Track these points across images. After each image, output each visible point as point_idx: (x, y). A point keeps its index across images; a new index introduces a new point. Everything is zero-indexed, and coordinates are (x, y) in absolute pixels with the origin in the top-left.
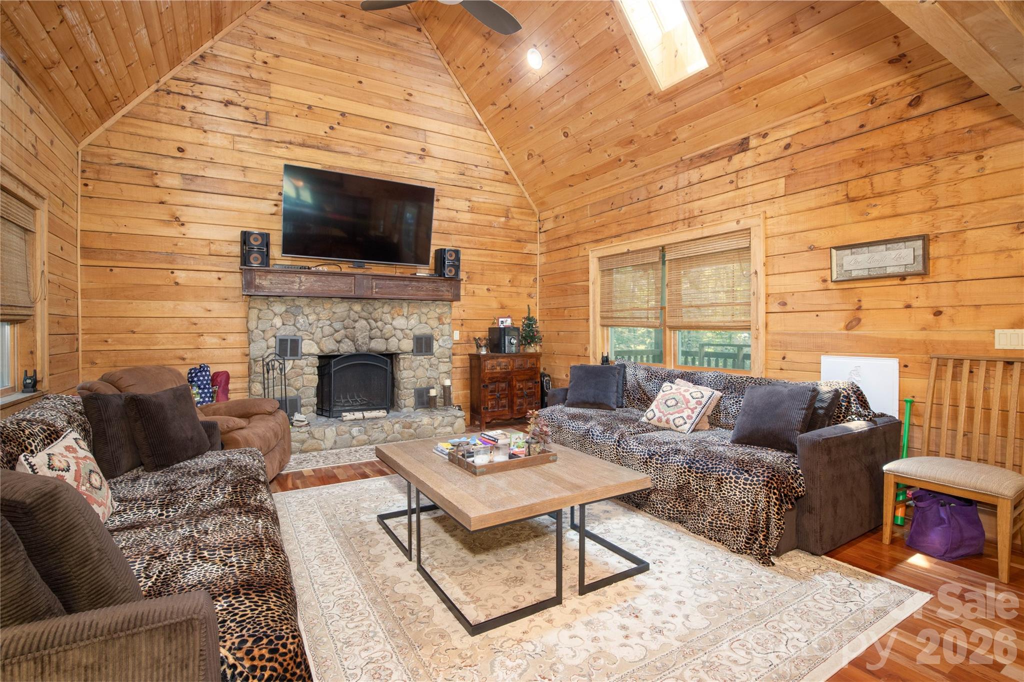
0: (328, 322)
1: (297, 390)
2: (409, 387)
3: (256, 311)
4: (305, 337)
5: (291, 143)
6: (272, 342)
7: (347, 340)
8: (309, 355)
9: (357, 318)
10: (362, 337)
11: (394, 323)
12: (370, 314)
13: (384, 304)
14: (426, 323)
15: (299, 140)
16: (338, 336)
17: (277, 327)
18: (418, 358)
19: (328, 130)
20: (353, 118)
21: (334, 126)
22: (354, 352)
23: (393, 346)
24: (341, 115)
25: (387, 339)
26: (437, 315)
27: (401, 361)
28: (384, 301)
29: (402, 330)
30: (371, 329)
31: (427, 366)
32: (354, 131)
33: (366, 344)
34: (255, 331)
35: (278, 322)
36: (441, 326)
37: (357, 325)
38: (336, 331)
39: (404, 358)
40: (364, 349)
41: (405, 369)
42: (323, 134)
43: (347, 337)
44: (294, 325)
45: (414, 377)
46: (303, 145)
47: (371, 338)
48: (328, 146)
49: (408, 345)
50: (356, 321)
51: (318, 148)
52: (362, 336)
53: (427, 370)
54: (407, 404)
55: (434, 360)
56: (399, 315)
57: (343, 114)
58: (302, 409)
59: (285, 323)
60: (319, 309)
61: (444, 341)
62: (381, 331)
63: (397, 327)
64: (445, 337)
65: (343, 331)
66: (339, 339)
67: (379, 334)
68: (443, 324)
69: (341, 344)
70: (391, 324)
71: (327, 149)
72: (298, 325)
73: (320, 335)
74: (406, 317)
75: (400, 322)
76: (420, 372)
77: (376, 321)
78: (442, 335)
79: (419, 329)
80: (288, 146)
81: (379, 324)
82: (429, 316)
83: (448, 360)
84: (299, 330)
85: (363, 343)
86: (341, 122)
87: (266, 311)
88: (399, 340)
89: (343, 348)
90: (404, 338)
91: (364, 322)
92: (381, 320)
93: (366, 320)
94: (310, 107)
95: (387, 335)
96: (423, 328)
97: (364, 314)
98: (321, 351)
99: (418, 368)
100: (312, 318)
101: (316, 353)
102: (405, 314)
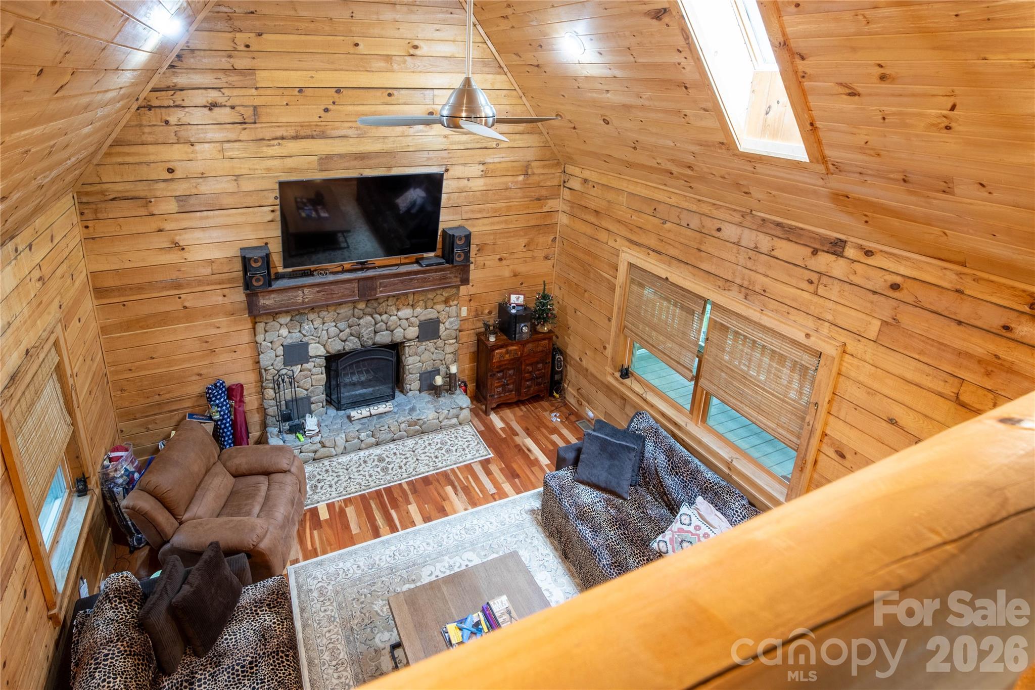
0: (333, 324)
1: (307, 390)
2: (414, 372)
3: (262, 325)
4: (311, 341)
5: (283, 138)
6: (280, 351)
7: (352, 338)
8: (317, 357)
9: (362, 315)
10: (366, 333)
11: (399, 314)
12: (375, 309)
14: (432, 308)
15: (292, 132)
16: (343, 335)
17: (284, 336)
18: (424, 343)
19: (322, 114)
20: (350, 92)
21: (329, 107)
22: (359, 347)
23: (398, 335)
24: (336, 92)
25: (392, 331)
26: (443, 299)
27: (407, 348)
29: (407, 319)
30: (376, 324)
31: (433, 350)
32: (351, 108)
33: (371, 338)
34: (264, 343)
35: (284, 332)
36: (448, 308)
37: (361, 321)
38: (341, 331)
39: (409, 346)
40: (370, 343)
41: (410, 356)
42: (317, 119)
43: (352, 335)
44: (300, 331)
45: (419, 361)
46: (296, 138)
47: (376, 332)
48: (323, 132)
49: (413, 332)
50: (359, 318)
51: (313, 137)
52: (367, 331)
53: (433, 353)
54: (412, 388)
55: (440, 342)
56: (403, 305)
57: (338, 90)
58: (313, 406)
59: (291, 331)
60: (323, 313)
61: (451, 323)
62: (386, 324)
63: (402, 317)
64: (452, 319)
65: (348, 330)
66: (344, 338)
67: (384, 326)
68: (450, 306)
69: (347, 343)
70: (396, 315)
71: (323, 136)
72: (304, 332)
73: (326, 337)
74: (412, 306)
75: (406, 312)
76: (426, 356)
77: (381, 315)
78: (449, 317)
79: (425, 315)
80: (280, 141)
81: (384, 317)
82: (435, 301)
83: (454, 341)
84: (305, 336)
85: (368, 338)
86: (337, 101)
87: (272, 324)
88: (404, 330)
89: (348, 346)
90: (409, 326)
91: (369, 318)
92: (386, 313)
93: (371, 315)
94: (301, 90)
95: (392, 328)
96: (430, 313)
97: (368, 310)
98: (328, 352)
99: (423, 353)
100: (317, 322)
101: (323, 354)
102: (411, 303)
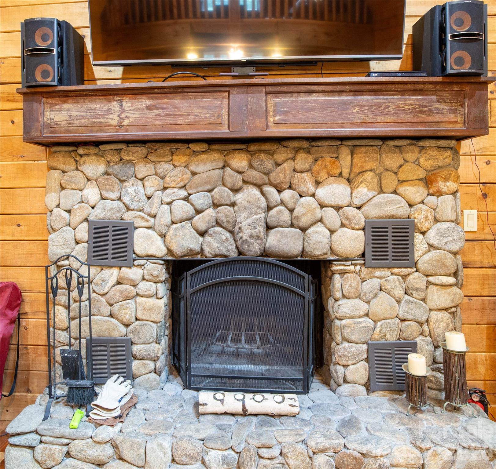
0: (183, 193)
1: (127, 326)
2: (353, 338)
3: (56, 174)
4: (138, 222)
6: (83, 231)
7: (218, 229)
8: (149, 257)
9: (240, 183)
11: (321, 193)
12: (267, 174)
13: (297, 150)
14: (395, 192)
16: (201, 221)
17: (92, 203)
18: (378, 273)
22: (234, 254)
23: (318, 244)
25: (304, 230)
26: (422, 174)
27: (337, 277)
28: (296, 144)
29: (338, 208)
30: (269, 208)
31: (399, 292)
33: (258, 238)
34: (56, 211)
35: (92, 193)
36: (433, 199)
37: (239, 198)
38: (198, 212)
39: (342, 273)
40: (255, 248)
41: (344, 297)
43: (218, 224)
44: (120, 199)
45: (367, 315)
47: (268, 228)
49: (352, 242)
50: (235, 191)
52: (250, 221)
53: (399, 302)
54: (349, 378)
55: (415, 279)
56: (330, 175)
58: (135, 364)
59: (105, 195)
60: (164, 167)
61: (441, 235)
62: (291, 211)
63: (327, 201)
64: (444, 226)
65: (211, 212)
66: (202, 227)
67: (286, 216)
68: (439, 194)
69: (208, 238)
70: (313, 195)
72: (126, 199)
73: (167, 219)
74: (350, 179)
75: (334, 191)
76: (382, 306)
77: (279, 190)
78: (436, 221)
79: (378, 205)
81: (287, 195)
82: (402, 176)
83: (451, 279)
84: (128, 209)
85: (251, 236)
87: (73, 174)
88: (332, 232)
89: (210, 246)
90: (343, 225)
91: (254, 192)
92: (290, 187)
93: (259, 186)
95: (304, 221)
96: (390, 203)
97: (253, 175)
98: (169, 251)
99: (375, 296)
100: (152, 184)
101: (160, 255)
102: (346, 173)
